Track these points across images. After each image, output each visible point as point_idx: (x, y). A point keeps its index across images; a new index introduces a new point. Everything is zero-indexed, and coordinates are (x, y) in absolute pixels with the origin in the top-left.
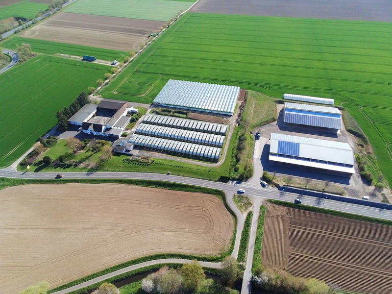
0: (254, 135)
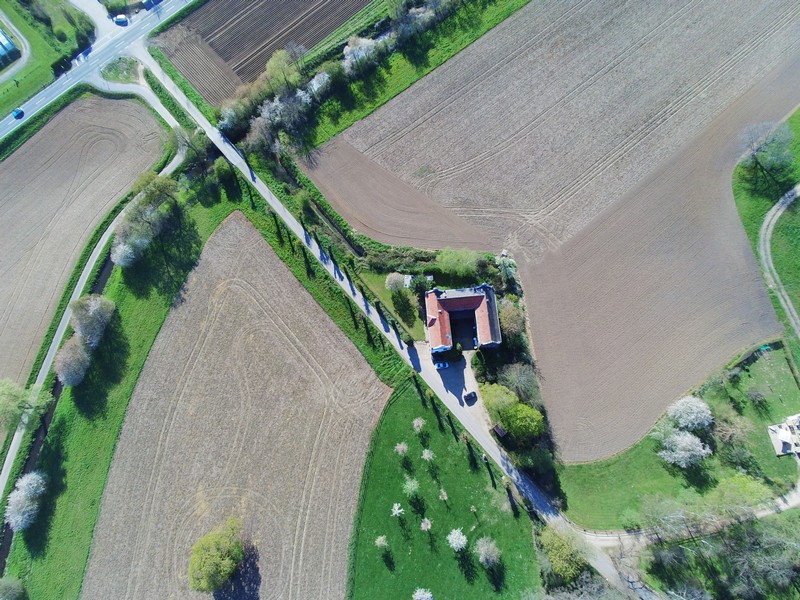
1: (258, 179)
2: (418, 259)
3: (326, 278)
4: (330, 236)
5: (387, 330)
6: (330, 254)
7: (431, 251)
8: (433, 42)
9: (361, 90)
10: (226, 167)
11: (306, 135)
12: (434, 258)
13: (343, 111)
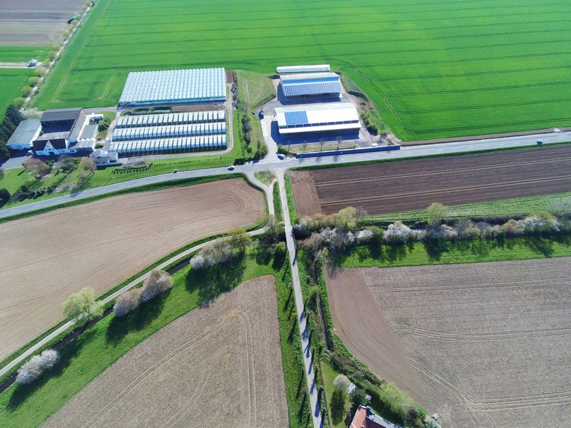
0: (257, 115)
1: (296, 265)
2: (367, 377)
3: (299, 349)
4: (317, 324)
5: (317, 415)
6: (310, 335)
7: (380, 378)
8: (449, 249)
9: (387, 251)
10: (283, 248)
11: (340, 258)
12: (379, 384)
13: (369, 256)
